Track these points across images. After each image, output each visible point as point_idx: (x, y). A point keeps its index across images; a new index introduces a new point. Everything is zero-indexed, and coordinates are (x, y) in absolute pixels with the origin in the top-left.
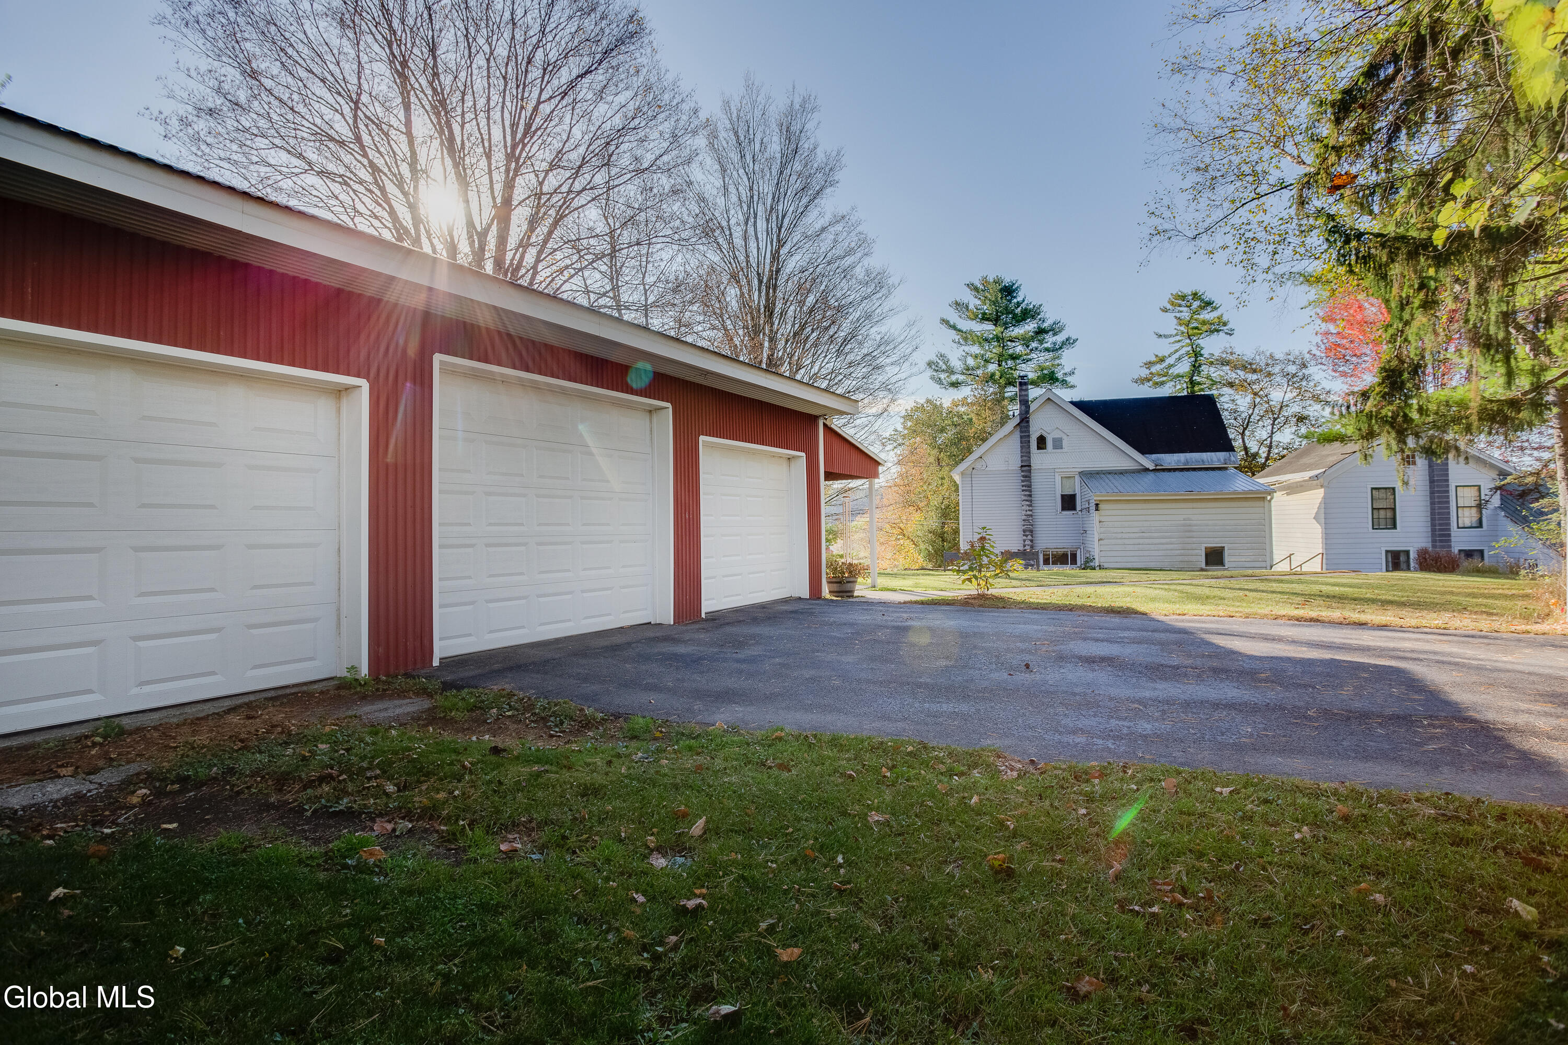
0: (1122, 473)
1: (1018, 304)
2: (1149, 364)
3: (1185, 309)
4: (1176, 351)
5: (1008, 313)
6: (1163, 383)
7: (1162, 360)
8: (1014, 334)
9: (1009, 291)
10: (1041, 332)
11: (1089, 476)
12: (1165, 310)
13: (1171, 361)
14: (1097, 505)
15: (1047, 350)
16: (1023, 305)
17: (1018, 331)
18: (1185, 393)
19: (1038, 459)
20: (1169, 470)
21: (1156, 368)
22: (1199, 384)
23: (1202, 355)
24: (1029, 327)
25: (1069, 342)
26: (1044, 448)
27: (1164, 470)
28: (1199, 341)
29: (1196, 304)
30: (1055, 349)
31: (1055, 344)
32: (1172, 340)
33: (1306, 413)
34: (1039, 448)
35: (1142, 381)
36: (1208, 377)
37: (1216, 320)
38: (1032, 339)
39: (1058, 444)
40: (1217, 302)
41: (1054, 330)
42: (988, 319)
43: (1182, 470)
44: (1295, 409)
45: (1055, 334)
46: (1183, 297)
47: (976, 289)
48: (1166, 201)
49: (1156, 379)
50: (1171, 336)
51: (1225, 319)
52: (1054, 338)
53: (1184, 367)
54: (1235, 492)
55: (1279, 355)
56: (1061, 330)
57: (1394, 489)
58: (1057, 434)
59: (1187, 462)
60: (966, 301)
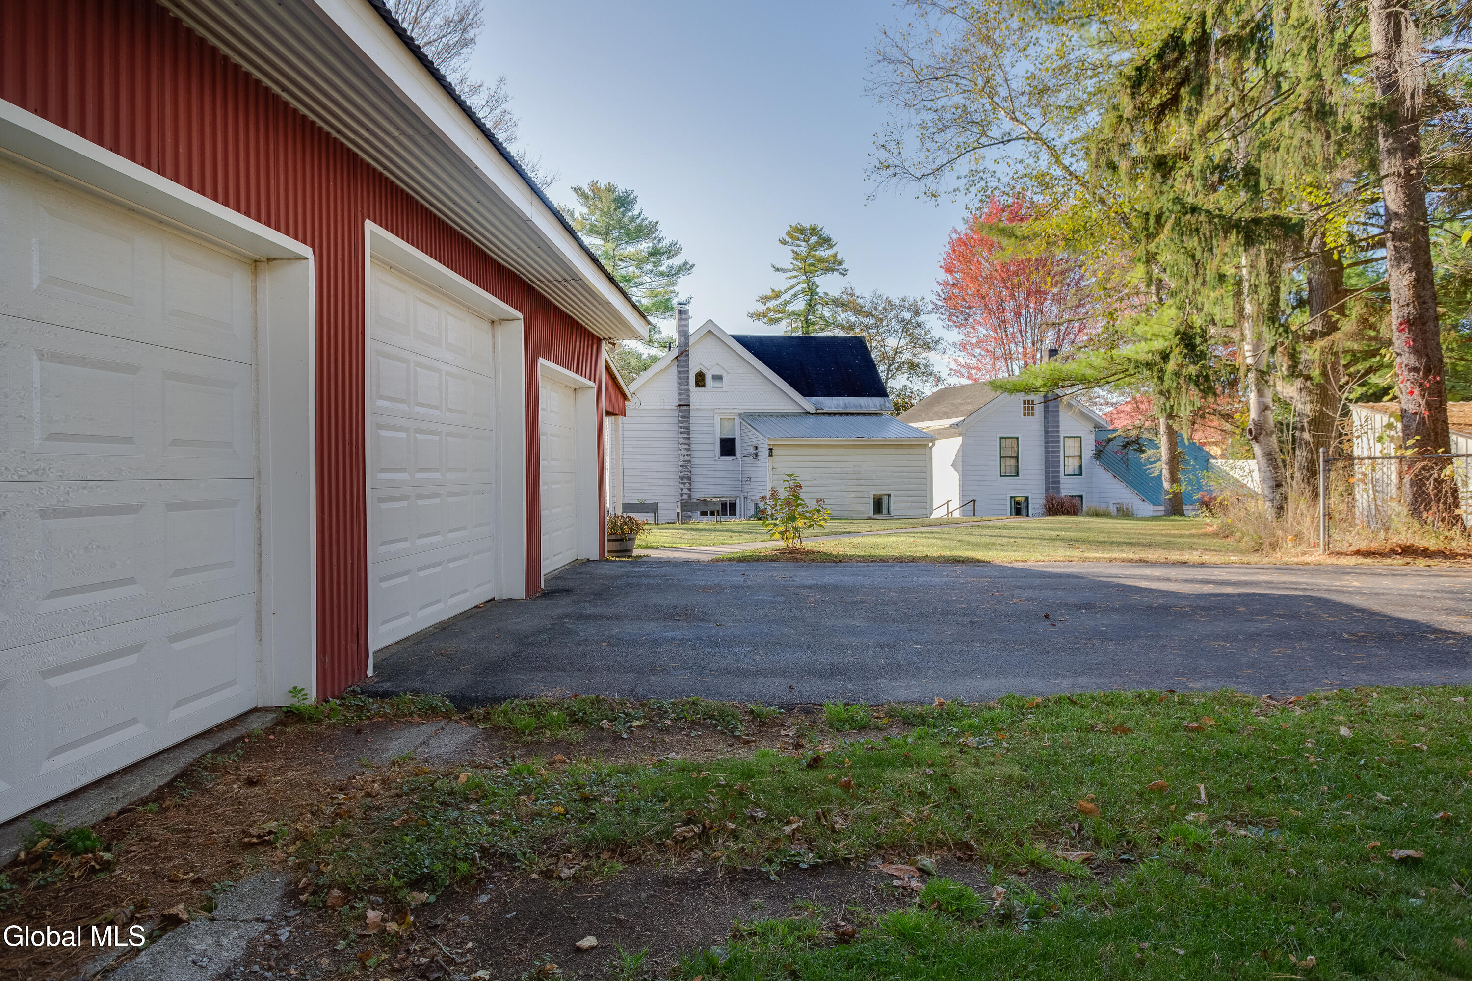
0: (784, 416)
1: (633, 219)
2: (765, 299)
3: (803, 244)
4: (793, 287)
5: (621, 228)
6: (778, 320)
7: (778, 296)
8: (626, 253)
9: (624, 202)
10: (655, 253)
11: (751, 418)
12: (784, 242)
13: (787, 296)
14: (771, 450)
15: (662, 274)
16: (638, 221)
17: (631, 249)
18: (800, 333)
19: (697, 396)
20: (829, 414)
21: (771, 304)
22: (814, 324)
23: (817, 294)
24: (645, 246)
25: (686, 268)
26: (704, 386)
27: (824, 414)
28: (815, 279)
29: (814, 239)
30: (672, 274)
31: (671, 268)
32: (789, 274)
33: (916, 360)
34: (698, 385)
35: (758, 316)
36: (822, 317)
37: (832, 259)
38: (646, 260)
39: (718, 382)
40: (834, 239)
41: (672, 251)
42: (597, 233)
43: (841, 414)
44: (906, 356)
45: (669, 258)
46: (802, 231)
47: (585, 196)
48: (896, 136)
49: (772, 315)
50: (788, 270)
51: (839, 258)
52: (671, 261)
53: (799, 305)
54: (889, 439)
55: (896, 301)
56: (678, 252)
57: (1017, 438)
58: (717, 371)
59: (846, 407)
60: (571, 208)
